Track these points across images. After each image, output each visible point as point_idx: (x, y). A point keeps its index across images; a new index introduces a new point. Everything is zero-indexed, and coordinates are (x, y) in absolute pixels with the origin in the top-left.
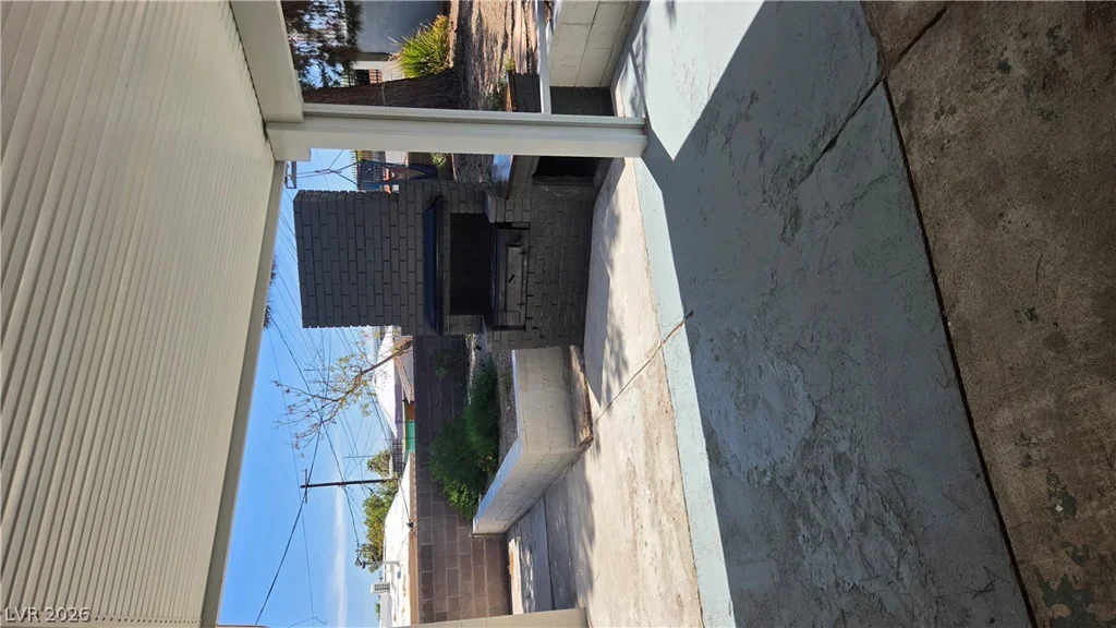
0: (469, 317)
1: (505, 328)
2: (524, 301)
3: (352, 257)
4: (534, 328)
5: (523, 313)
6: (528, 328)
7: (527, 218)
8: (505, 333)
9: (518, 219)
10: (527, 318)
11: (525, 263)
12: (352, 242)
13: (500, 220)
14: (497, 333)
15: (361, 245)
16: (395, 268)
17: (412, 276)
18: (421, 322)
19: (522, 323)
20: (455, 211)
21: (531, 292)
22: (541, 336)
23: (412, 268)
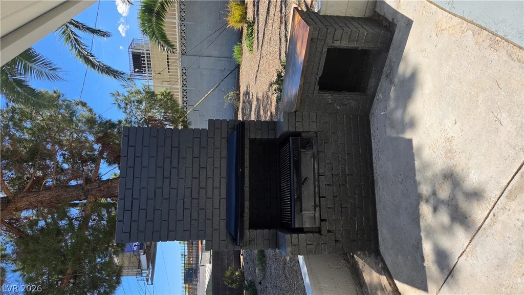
0: (266, 231)
1: (300, 231)
2: (317, 203)
3: (167, 174)
4: (329, 231)
5: (317, 215)
6: (324, 232)
7: (314, 128)
8: (302, 236)
9: (306, 129)
10: (322, 220)
11: (316, 166)
12: (168, 161)
13: (292, 129)
14: (295, 235)
15: (175, 164)
16: (203, 184)
17: (216, 191)
18: (223, 237)
19: (317, 225)
20: (253, 136)
21: (323, 193)
22: (336, 241)
23: (217, 184)
